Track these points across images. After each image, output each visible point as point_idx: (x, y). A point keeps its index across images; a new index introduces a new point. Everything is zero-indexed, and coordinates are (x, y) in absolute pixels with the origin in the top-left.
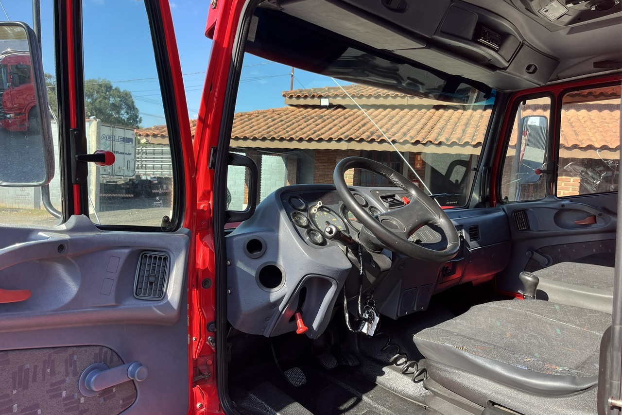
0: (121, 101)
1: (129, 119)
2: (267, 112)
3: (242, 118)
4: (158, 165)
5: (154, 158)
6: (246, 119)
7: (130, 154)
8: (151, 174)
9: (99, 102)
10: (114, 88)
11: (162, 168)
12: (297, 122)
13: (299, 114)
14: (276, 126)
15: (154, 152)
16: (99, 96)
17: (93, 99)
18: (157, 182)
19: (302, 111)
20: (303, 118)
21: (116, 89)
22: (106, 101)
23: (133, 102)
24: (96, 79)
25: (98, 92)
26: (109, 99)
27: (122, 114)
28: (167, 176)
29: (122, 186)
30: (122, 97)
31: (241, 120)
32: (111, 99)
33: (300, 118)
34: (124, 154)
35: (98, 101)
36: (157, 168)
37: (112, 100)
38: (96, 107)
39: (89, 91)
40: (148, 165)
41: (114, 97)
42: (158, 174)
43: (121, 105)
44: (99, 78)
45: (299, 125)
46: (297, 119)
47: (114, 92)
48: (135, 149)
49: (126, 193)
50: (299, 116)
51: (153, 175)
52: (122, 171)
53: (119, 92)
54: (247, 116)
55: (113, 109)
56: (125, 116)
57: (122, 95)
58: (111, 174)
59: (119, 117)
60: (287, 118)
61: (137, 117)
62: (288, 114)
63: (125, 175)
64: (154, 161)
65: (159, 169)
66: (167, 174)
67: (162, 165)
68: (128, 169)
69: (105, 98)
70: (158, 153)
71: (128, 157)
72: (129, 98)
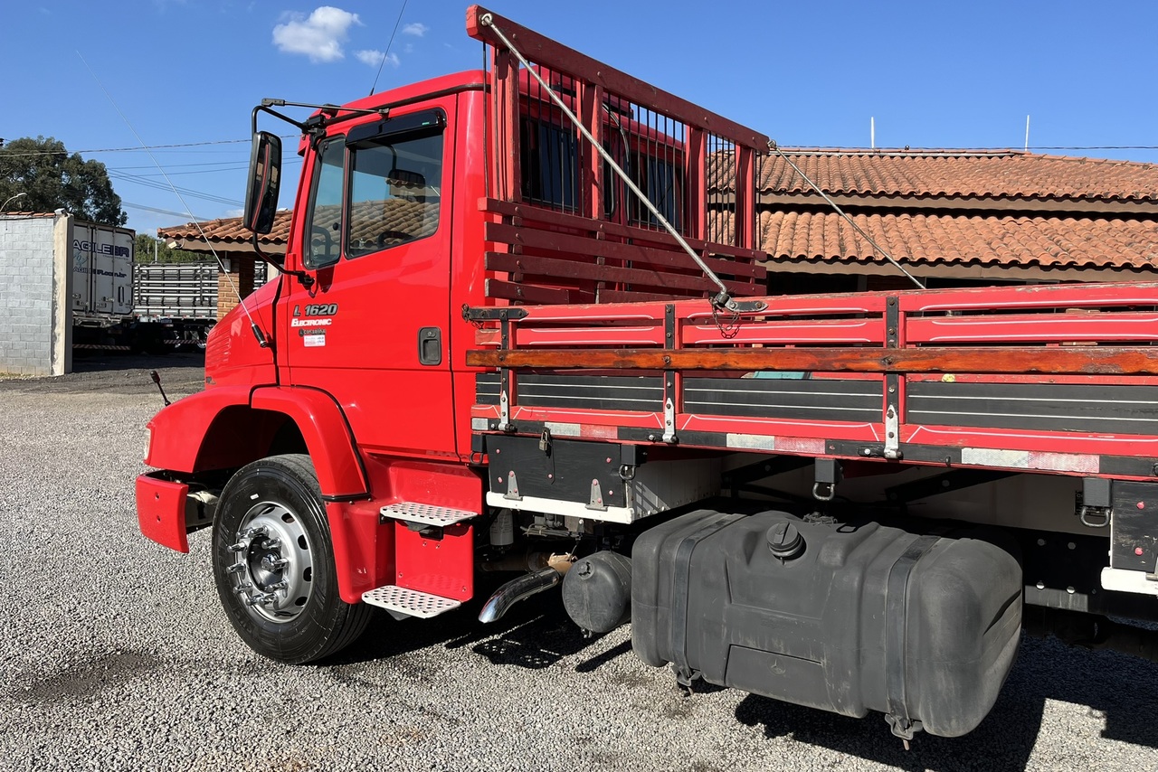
0: (85, 181)
1: (99, 216)
2: (362, 206)
3: (324, 214)
4: (171, 298)
5: (164, 285)
6: (331, 216)
7: (123, 276)
8: (158, 313)
9: (42, 182)
10: (69, 156)
11: (178, 304)
12: (407, 220)
13: (410, 210)
14: (375, 226)
15: (164, 274)
16: (40, 170)
17: (27, 177)
18: (172, 326)
19: (415, 206)
20: (416, 215)
21: (73, 158)
22: (56, 181)
23: (108, 184)
24: (34, 138)
25: (39, 164)
26: (60, 176)
27: (86, 207)
28: (188, 317)
29: (109, 332)
30: (87, 173)
31: (324, 217)
32: (63, 177)
33: (411, 215)
34: (111, 274)
35: (39, 180)
36: (170, 304)
37: (65, 179)
38: (35, 191)
39: (22, 162)
40: (151, 298)
41: (68, 173)
42: (172, 314)
43: (85, 188)
44: (40, 137)
45: (409, 226)
46: (407, 217)
47: (71, 163)
48: (133, 267)
49: (116, 345)
50: (410, 212)
51: (163, 315)
52: (109, 306)
53: (81, 163)
54: (332, 211)
55: (68, 196)
56: (92, 209)
57: (85, 170)
58: (89, 309)
59: (81, 212)
60: (392, 215)
61: (118, 211)
62: (394, 209)
63: (114, 311)
64: (163, 291)
65: (173, 305)
66: (188, 314)
67: (179, 297)
68: (119, 301)
69: (52, 175)
70: (171, 276)
71: (119, 281)
72: (100, 175)
